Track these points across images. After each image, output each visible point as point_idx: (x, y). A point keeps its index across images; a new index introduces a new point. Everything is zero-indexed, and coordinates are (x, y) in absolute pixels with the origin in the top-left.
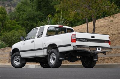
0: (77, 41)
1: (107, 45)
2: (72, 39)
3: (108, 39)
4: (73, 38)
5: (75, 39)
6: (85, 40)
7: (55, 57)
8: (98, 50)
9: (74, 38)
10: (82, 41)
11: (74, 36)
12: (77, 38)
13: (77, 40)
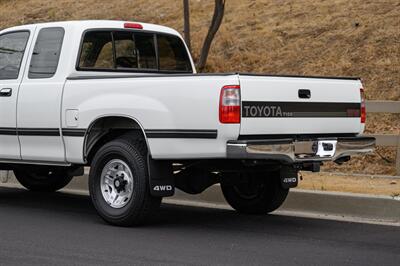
0: (244, 116)
1: (353, 125)
2: (221, 106)
3: (357, 99)
4: (228, 102)
5: (236, 109)
6: (274, 108)
7: (128, 178)
8: (321, 152)
9: (232, 104)
10: (263, 116)
11: (233, 93)
12: (245, 103)
13: (244, 110)
